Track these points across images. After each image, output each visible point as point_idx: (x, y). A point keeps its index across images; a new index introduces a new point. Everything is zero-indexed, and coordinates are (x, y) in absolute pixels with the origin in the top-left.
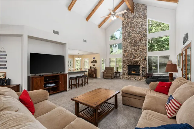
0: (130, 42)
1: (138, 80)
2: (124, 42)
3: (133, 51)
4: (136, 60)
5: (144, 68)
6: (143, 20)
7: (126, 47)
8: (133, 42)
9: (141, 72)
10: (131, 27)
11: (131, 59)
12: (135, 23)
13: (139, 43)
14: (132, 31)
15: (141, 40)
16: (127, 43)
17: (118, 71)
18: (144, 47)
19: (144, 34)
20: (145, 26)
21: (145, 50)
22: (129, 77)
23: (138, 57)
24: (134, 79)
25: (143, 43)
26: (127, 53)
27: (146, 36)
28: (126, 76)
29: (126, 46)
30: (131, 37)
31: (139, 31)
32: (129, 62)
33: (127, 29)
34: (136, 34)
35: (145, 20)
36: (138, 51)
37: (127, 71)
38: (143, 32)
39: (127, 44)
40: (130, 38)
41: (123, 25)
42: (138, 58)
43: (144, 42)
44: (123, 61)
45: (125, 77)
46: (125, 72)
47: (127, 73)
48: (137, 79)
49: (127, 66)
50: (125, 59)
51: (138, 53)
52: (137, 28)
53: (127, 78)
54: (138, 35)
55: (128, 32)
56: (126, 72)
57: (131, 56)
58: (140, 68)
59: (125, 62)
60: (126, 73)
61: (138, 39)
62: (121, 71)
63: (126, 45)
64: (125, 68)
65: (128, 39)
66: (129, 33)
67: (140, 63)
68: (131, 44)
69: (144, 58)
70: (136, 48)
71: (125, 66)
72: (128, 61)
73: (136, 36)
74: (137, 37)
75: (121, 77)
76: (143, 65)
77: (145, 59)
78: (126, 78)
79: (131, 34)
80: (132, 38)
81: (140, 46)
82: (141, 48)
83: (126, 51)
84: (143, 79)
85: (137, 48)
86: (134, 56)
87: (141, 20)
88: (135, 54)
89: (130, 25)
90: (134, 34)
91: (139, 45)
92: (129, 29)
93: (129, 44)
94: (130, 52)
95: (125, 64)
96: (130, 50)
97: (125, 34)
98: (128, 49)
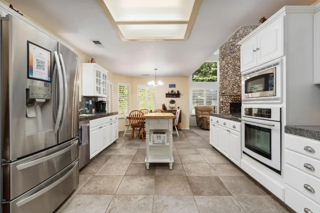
0: (233, 63)
2: (224, 62)
7: (226, 70)
10: (235, 38)
11: (235, 91)
12: (241, 32)
14: (236, 44)
16: (227, 64)
26: (228, 82)
29: (227, 69)
30: (235, 54)
32: (233, 97)
40: (233, 55)
44: (223, 95)
49: (229, 104)
50: (223, 92)
55: (230, 44)
57: (234, 87)
59: (226, 97)
63: (227, 67)
64: (226, 107)
65: (229, 57)
66: (232, 47)
68: (234, 66)
71: (227, 104)
72: (230, 96)
80: (237, 57)
83: (225, 79)
86: (239, 87)
90: (240, 50)
92: (231, 40)
93: (231, 66)
94: (233, 80)
95: (225, 101)
96: (233, 76)
97: (224, 47)
98: (230, 75)
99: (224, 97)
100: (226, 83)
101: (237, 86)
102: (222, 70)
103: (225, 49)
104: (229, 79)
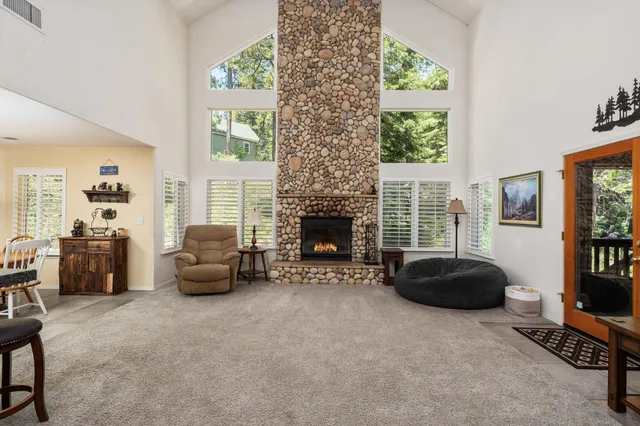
0: (313, 112)
1: (351, 281)
2: (288, 110)
3: (325, 152)
4: (336, 192)
5: (371, 227)
6: (367, 29)
7: (295, 132)
8: (327, 114)
9: (358, 247)
10: (318, 47)
11: (317, 186)
12: (334, 31)
13: (350, 122)
14: (320, 64)
15: (359, 112)
16: (298, 113)
17: (254, 242)
18: (370, 141)
19: (369, 89)
20: (372, 56)
21: (373, 154)
22: (314, 270)
23: (346, 180)
24: (336, 281)
25: (365, 123)
26: (298, 161)
27: (376, 96)
28: (300, 270)
29: (296, 127)
30: (317, 88)
31: (351, 69)
32: (308, 202)
33: (300, 48)
34: (338, 81)
35: (375, 29)
36: (344, 154)
37: (299, 241)
38: (366, 78)
39: (299, 119)
40: (312, 93)
41: (281, 28)
42: (347, 187)
43: (370, 119)
44: (282, 195)
45: (293, 270)
46: (289, 246)
47: (298, 251)
48: (346, 277)
49: (298, 220)
50: (287, 187)
51: (346, 162)
52: (344, 58)
53: (303, 275)
54: (345, 85)
55: (305, 64)
56: (294, 249)
57: (316, 174)
58: (354, 228)
59: (290, 200)
60: (292, 253)
61: (346, 105)
62: (267, 241)
63: (295, 121)
64: (289, 229)
65: (303, 97)
66: (309, 71)
67: (353, 206)
68: (317, 121)
69: (367, 187)
70: (335, 141)
71: (292, 221)
72: (302, 198)
73: (337, 88)
74: (341, 93)
75: (274, 274)
76: (365, 218)
77: (374, 191)
78: (297, 278)
79: (319, 76)
80: (322, 96)
81: (354, 135)
82: (356, 141)
83: (292, 152)
84: (371, 275)
85: (343, 143)
86: (327, 174)
87: (360, 27)
88: (331, 169)
89: (313, 33)
90: (331, 78)
91: (350, 129)
92: (308, 53)
93: (308, 121)
94: (311, 156)
95: (288, 211)
96: (313, 146)
97: (289, 71)
98: (305, 144)
99: (285, 201)
100: (294, 164)
101: (321, 172)
102: (283, 131)
103: (291, 76)
104: (299, 154)
